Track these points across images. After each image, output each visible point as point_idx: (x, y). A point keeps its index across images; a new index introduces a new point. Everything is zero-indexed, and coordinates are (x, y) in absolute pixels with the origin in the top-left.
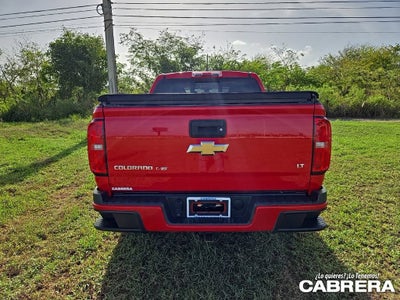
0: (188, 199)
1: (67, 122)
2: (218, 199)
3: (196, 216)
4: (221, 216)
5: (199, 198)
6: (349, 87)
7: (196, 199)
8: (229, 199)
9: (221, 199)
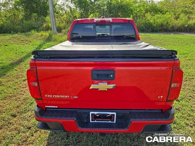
0: (91, 113)
1: (29, 35)
2: (108, 113)
3: (96, 121)
4: (110, 122)
5: (97, 113)
6: (179, 14)
7: (96, 113)
8: (115, 114)
9: (110, 113)
